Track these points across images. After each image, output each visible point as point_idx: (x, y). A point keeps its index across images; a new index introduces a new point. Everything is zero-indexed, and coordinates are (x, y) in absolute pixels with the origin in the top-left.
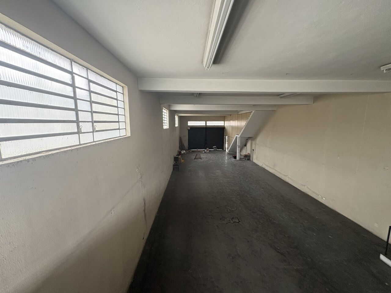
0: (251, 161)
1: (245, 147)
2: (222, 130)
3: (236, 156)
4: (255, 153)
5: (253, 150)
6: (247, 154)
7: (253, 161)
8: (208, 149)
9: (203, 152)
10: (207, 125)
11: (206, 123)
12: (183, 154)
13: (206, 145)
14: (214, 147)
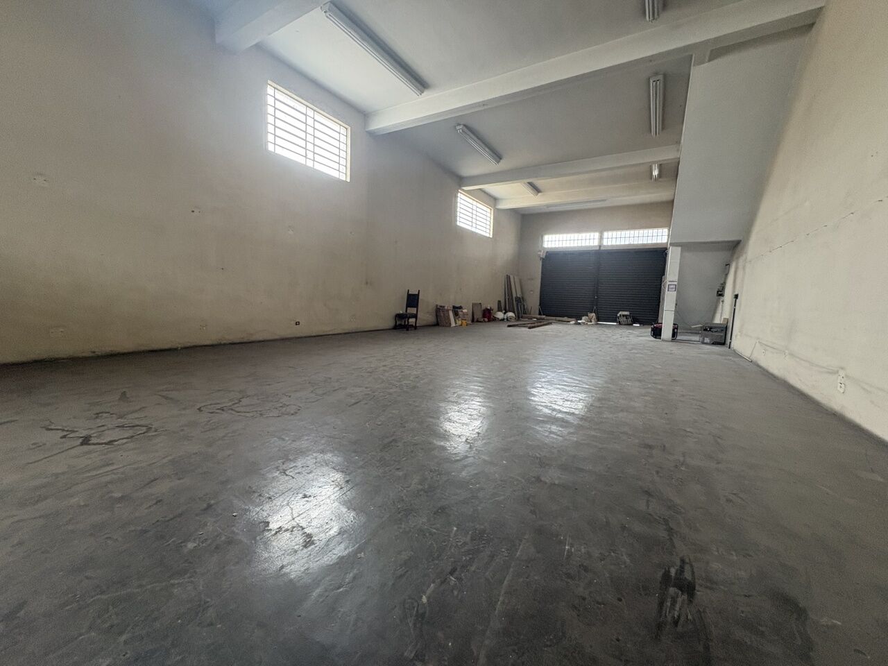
2: (657, 256)
5: (736, 296)
6: (722, 323)
7: (732, 346)
8: (594, 317)
9: (571, 323)
10: (605, 243)
11: (601, 238)
12: (503, 320)
13: (595, 307)
14: (620, 313)
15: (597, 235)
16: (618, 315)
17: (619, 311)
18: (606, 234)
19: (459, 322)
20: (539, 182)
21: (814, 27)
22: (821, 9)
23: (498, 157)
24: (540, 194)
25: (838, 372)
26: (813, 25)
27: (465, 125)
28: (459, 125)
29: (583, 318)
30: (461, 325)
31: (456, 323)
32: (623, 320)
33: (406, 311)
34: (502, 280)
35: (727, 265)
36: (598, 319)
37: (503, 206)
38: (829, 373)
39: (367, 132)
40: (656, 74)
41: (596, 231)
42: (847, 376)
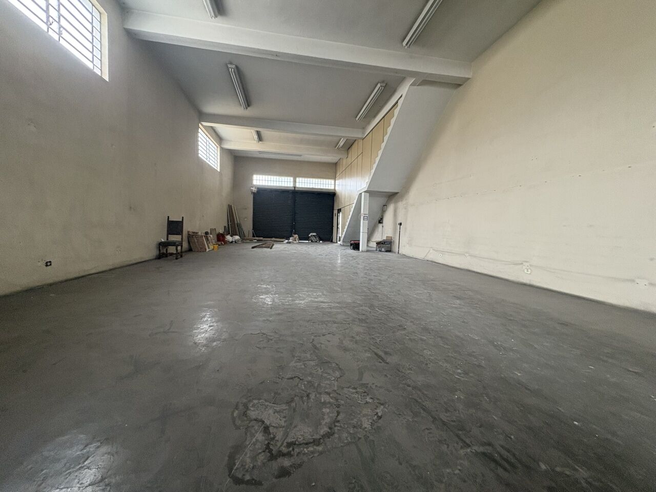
0: (395, 253)
1: (380, 225)
2: (330, 197)
3: (359, 244)
4: (406, 229)
5: (401, 224)
6: (385, 239)
7: (400, 252)
8: (297, 238)
9: (285, 242)
10: (298, 185)
11: (295, 182)
12: (232, 242)
13: (294, 230)
14: (311, 234)
15: (292, 179)
16: (310, 235)
17: (310, 233)
18: (298, 179)
19: (211, 247)
20: (265, 132)
21: (461, 88)
22: (469, 79)
23: (248, 104)
24: (260, 142)
25: (522, 264)
26: (460, 85)
27: (237, 67)
28: (231, 63)
29: (291, 238)
30: (213, 249)
31: (209, 248)
32: (313, 239)
33: (167, 239)
34: (225, 208)
35: (384, 206)
36: (300, 239)
37: (227, 146)
38: (514, 264)
39: (125, 29)
40: (383, 82)
41: (291, 176)
42: (530, 265)
